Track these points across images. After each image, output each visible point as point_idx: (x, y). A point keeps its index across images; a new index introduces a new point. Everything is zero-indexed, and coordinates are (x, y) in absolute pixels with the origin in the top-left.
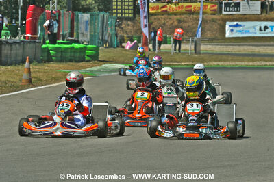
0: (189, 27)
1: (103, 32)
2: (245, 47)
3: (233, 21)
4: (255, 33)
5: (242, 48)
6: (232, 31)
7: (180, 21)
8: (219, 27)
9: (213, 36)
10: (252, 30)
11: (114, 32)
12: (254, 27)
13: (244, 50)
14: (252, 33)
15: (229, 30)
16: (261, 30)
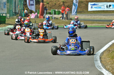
1: (15, 8)
2: (98, 16)
3: (92, 2)
4: (104, 8)
5: (96, 17)
6: (92, 7)
7: (64, 2)
9: (81, 10)
11: (22, 8)
13: (97, 18)
14: (103, 8)
15: (90, 7)
16: (107, 7)
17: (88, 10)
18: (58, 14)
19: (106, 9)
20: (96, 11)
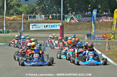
0: (14, 26)
3: (33, 23)
6: (33, 27)
7: (10, 24)
8: (27, 26)
10: (41, 27)
12: (42, 26)
13: (39, 35)
14: (41, 28)
15: (31, 27)
16: (45, 27)
17: (30, 29)
18: (8, 33)
19: (44, 29)
20: (36, 30)
